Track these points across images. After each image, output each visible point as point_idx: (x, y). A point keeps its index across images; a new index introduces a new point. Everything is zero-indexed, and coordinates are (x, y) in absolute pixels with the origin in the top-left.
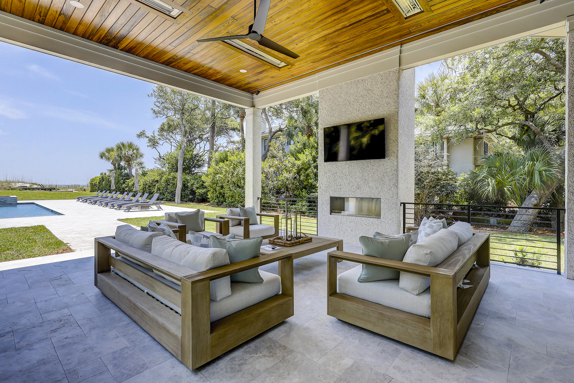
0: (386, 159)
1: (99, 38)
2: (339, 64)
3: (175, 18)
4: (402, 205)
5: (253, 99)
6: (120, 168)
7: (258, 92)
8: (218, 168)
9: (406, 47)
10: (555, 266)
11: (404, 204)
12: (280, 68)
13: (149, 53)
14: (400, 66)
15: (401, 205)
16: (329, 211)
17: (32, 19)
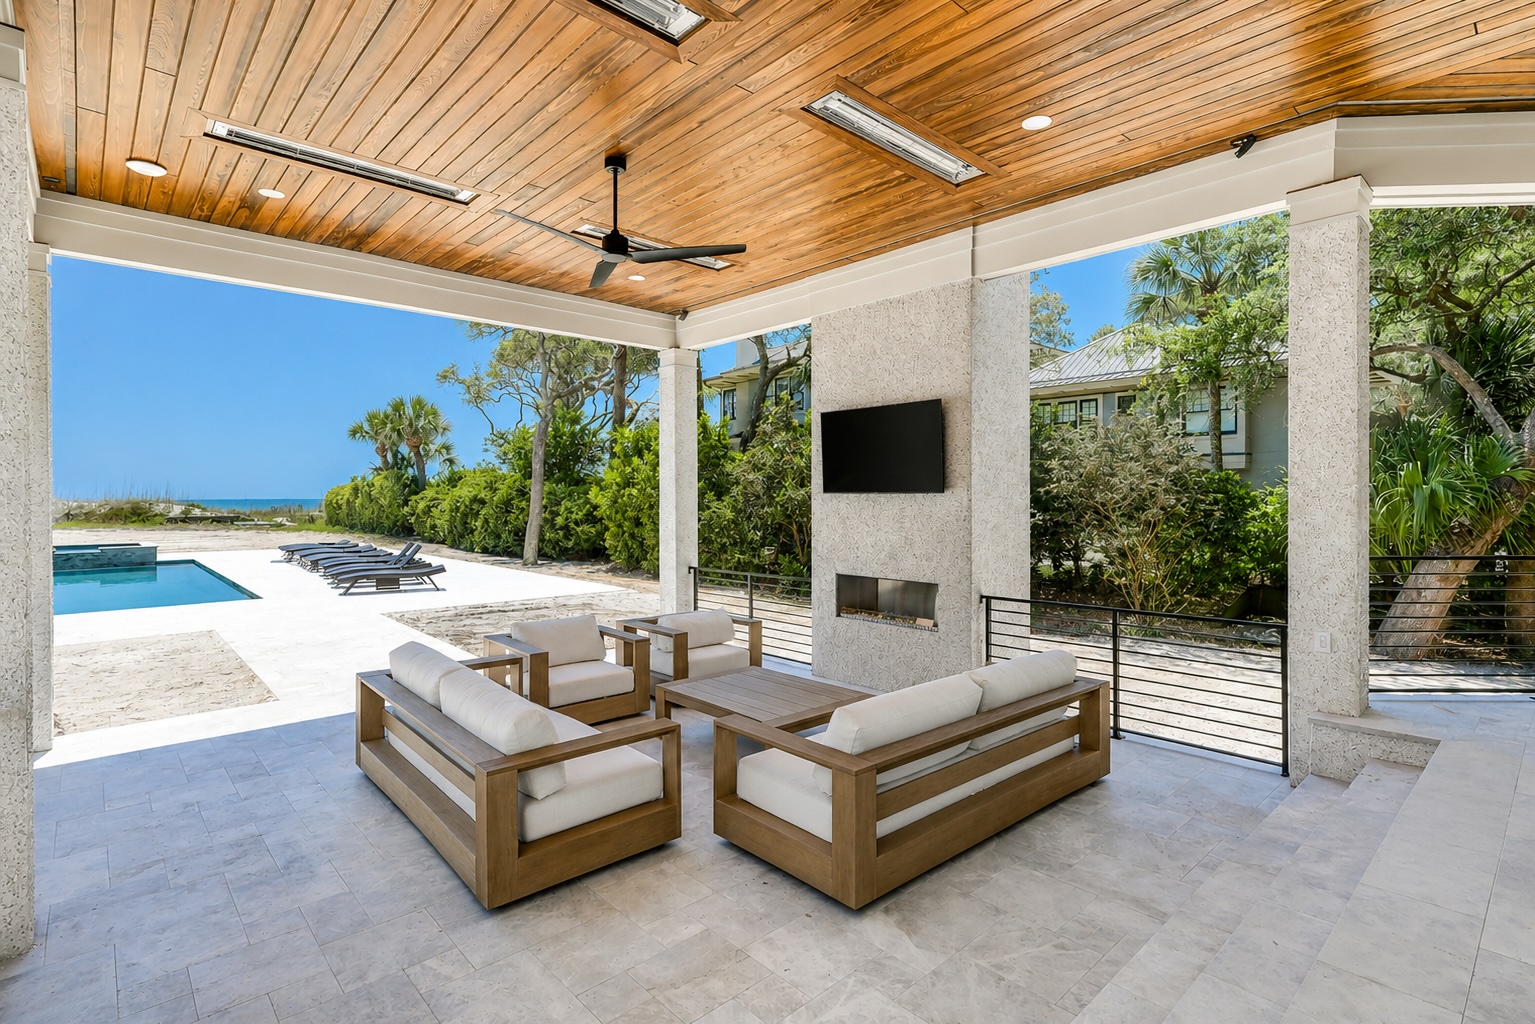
0: (947, 493)
1: (321, 237)
2: (851, 260)
3: (467, 204)
4: (984, 600)
5: (674, 326)
6: (399, 463)
7: (685, 313)
8: (628, 470)
9: (986, 229)
10: (1278, 757)
11: (989, 599)
12: (718, 270)
13: (429, 255)
14: (973, 274)
15: (981, 602)
16: (834, 608)
17: (187, 214)
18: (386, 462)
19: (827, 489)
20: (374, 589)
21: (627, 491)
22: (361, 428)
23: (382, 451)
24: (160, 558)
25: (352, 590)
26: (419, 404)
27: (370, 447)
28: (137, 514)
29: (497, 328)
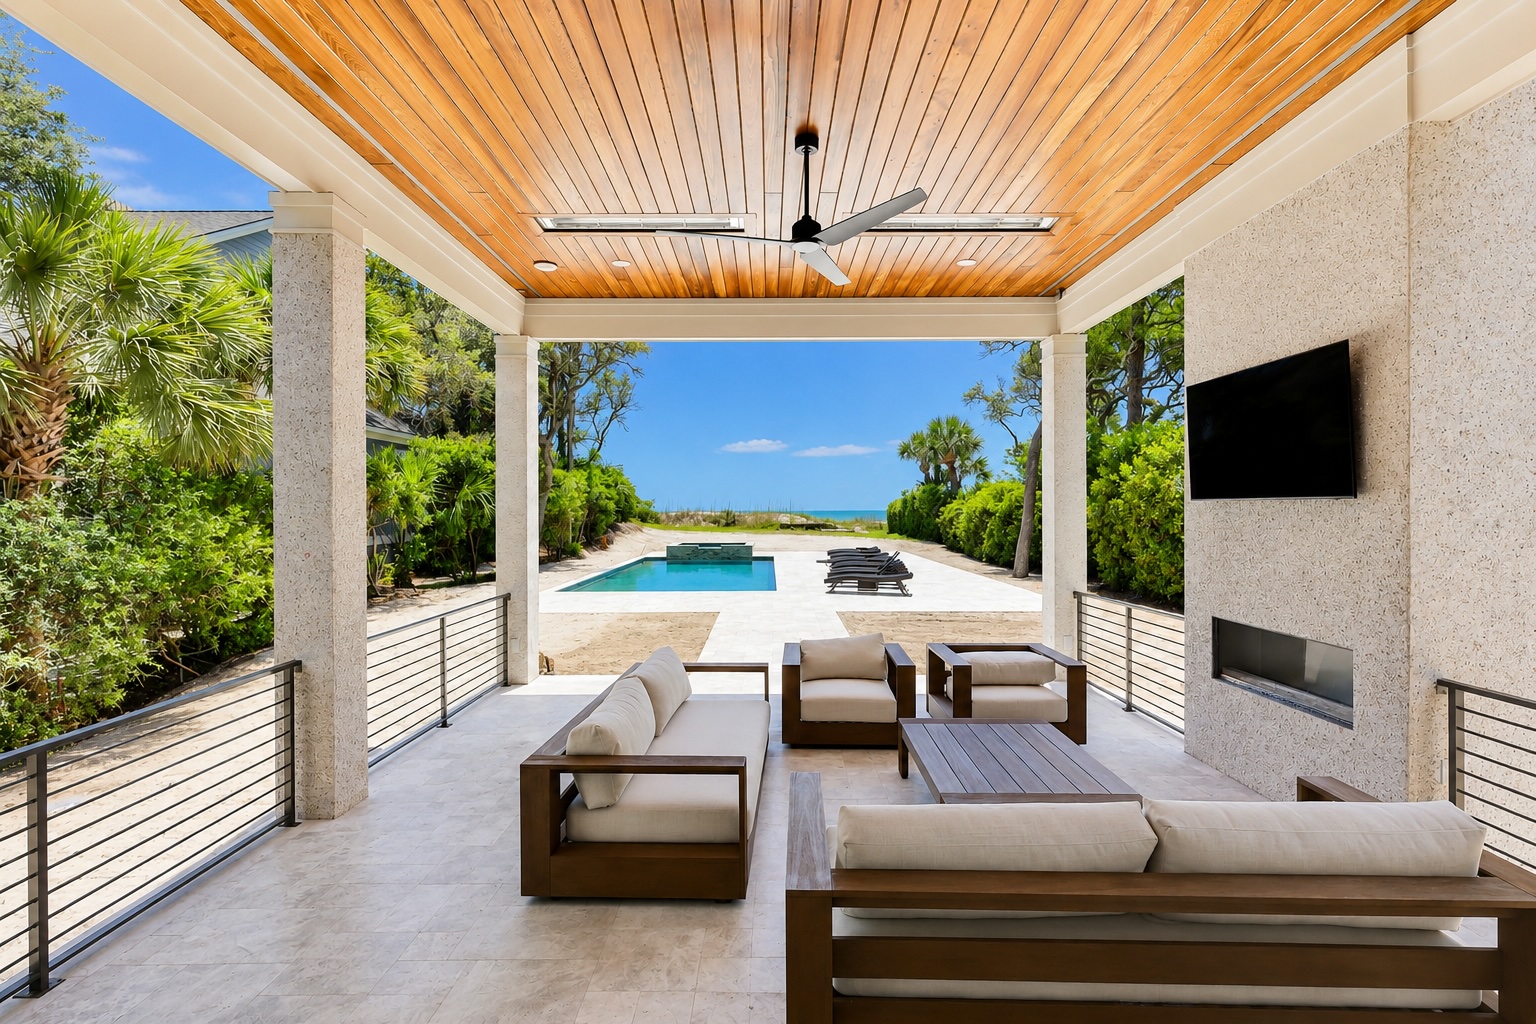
3: (743, 230)
4: (1446, 691)
5: (1054, 309)
7: (1062, 291)
12: (1048, 229)
14: (1412, 117)
15: (1439, 692)
16: (1210, 665)
18: (927, 476)
19: (1196, 495)
20: (856, 590)
21: (1113, 502)
22: (909, 448)
23: (925, 469)
24: (755, 554)
25: (836, 589)
26: (953, 422)
27: (914, 465)
28: (730, 522)
29: (1006, 343)
